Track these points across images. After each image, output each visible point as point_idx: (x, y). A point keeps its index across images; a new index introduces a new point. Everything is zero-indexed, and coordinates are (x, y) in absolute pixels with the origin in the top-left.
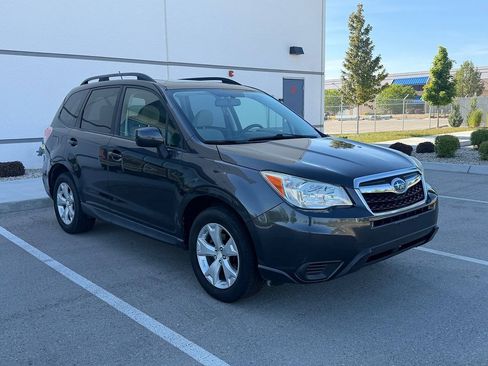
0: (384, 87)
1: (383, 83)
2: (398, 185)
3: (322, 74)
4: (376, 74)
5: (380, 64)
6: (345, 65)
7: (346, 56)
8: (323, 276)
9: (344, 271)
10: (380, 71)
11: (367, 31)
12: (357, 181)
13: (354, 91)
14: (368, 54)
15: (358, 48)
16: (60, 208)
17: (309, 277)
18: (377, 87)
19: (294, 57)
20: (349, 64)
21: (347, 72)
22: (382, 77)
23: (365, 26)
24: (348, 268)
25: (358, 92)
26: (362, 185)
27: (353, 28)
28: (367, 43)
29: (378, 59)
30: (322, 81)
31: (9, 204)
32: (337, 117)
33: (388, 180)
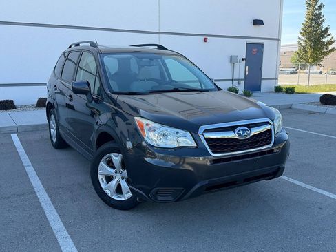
0: (331, 51)
1: (330, 47)
2: (241, 132)
3: (279, 40)
4: (325, 40)
5: (329, 32)
6: (301, 33)
7: (302, 27)
8: (170, 198)
9: (186, 196)
10: (329, 38)
11: (320, 7)
12: (202, 129)
13: (306, 52)
14: (319, 25)
15: (312, 20)
16: (52, 130)
17: (159, 198)
18: (325, 50)
19: (257, 27)
20: (304, 32)
21: (303, 38)
22: (330, 43)
23: (319, 4)
24: (189, 194)
25: (309, 54)
26: (206, 131)
27: (310, 5)
28: (319, 16)
29: (327, 29)
30: (279, 45)
31: (31, 126)
32: (305, 71)
33: (233, 129)
